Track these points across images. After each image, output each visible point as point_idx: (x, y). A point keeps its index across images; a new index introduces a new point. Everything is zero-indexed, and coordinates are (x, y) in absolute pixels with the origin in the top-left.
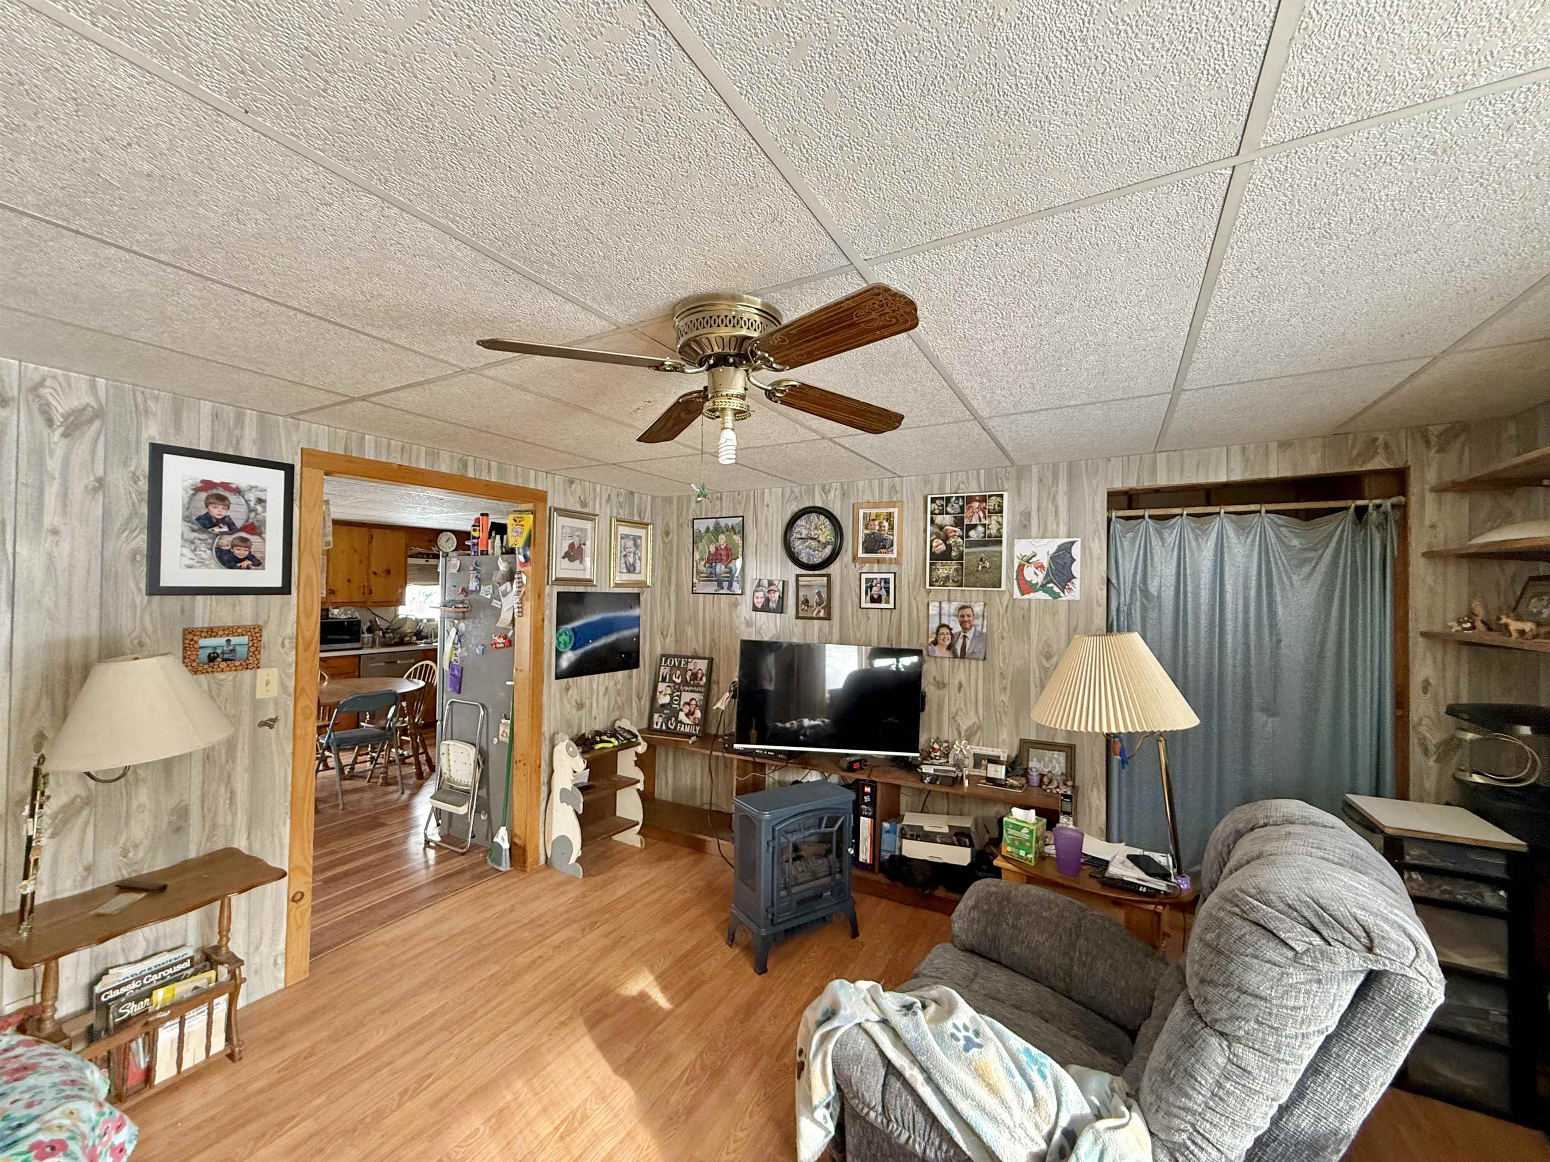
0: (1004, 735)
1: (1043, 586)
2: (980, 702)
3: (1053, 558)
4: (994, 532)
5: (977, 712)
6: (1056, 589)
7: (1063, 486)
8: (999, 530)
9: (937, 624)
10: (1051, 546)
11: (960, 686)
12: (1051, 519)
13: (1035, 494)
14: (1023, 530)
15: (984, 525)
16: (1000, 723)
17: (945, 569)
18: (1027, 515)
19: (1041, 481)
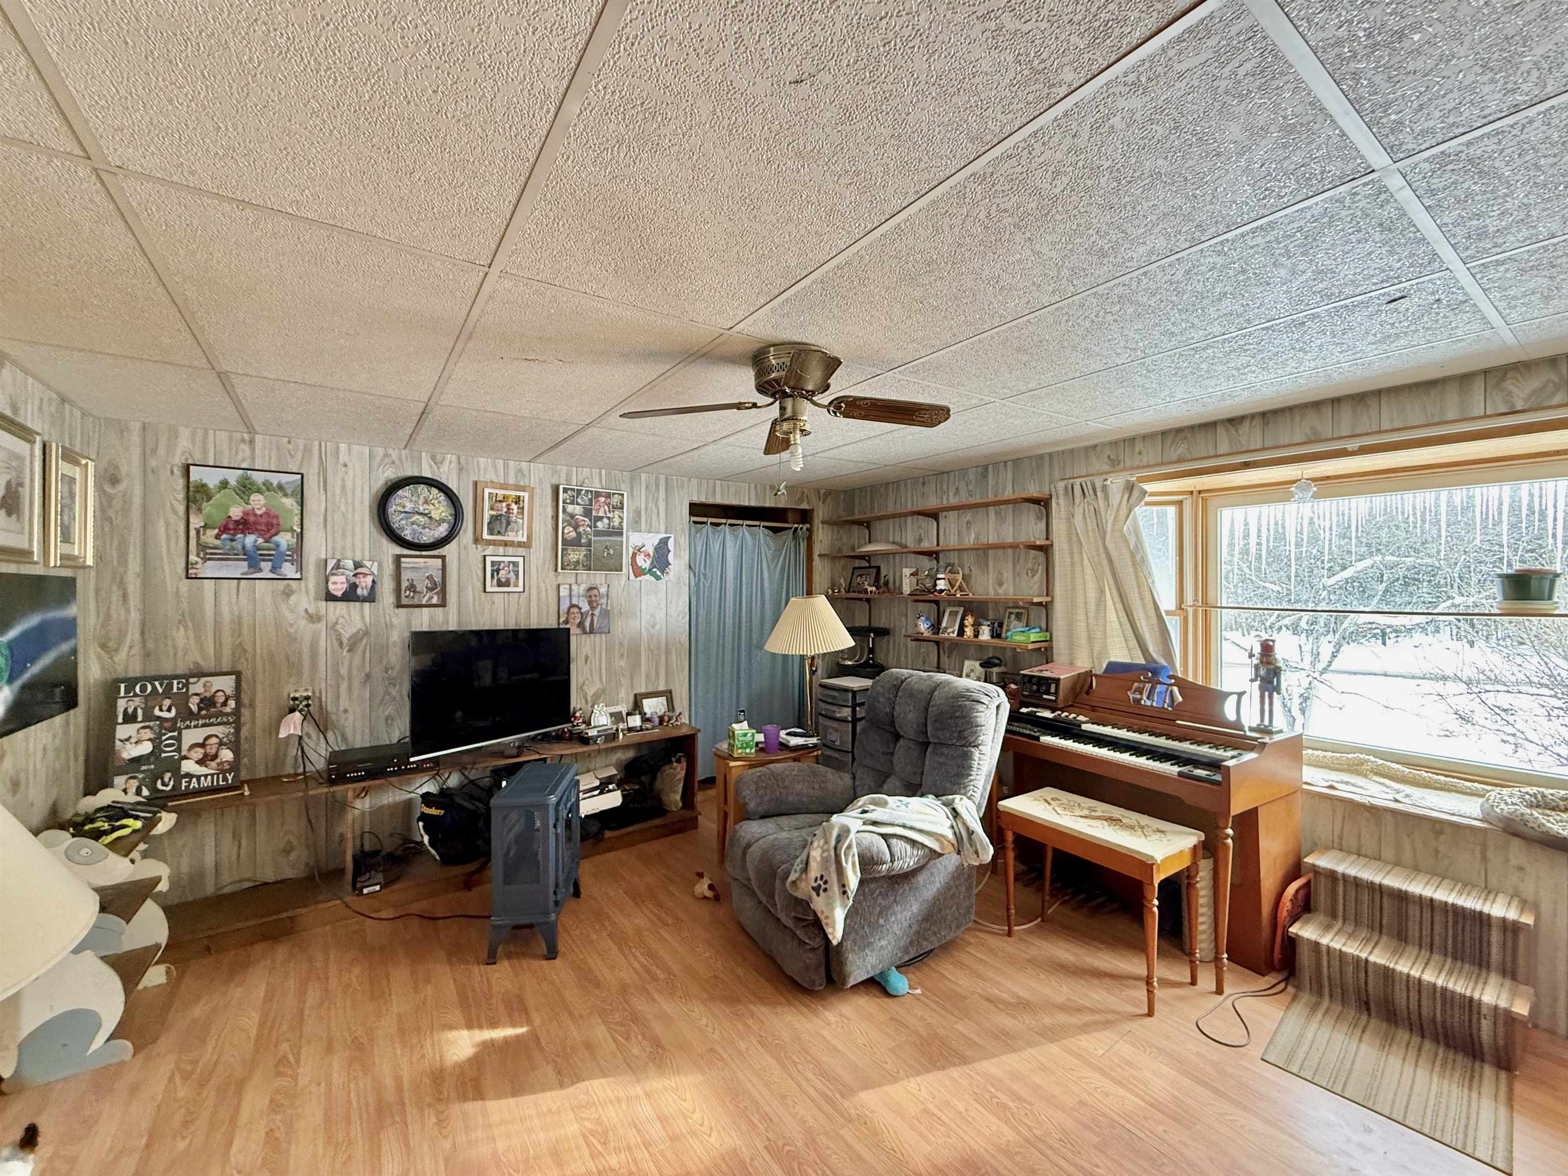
0: (623, 694)
1: (650, 570)
2: (604, 671)
3: (657, 549)
4: (616, 524)
5: (601, 679)
6: (659, 573)
7: (662, 495)
8: (621, 523)
9: (568, 605)
10: (655, 539)
11: (587, 658)
12: (654, 517)
13: (643, 498)
14: (636, 524)
15: (609, 518)
16: (619, 685)
17: (575, 555)
18: (638, 513)
19: (647, 487)
